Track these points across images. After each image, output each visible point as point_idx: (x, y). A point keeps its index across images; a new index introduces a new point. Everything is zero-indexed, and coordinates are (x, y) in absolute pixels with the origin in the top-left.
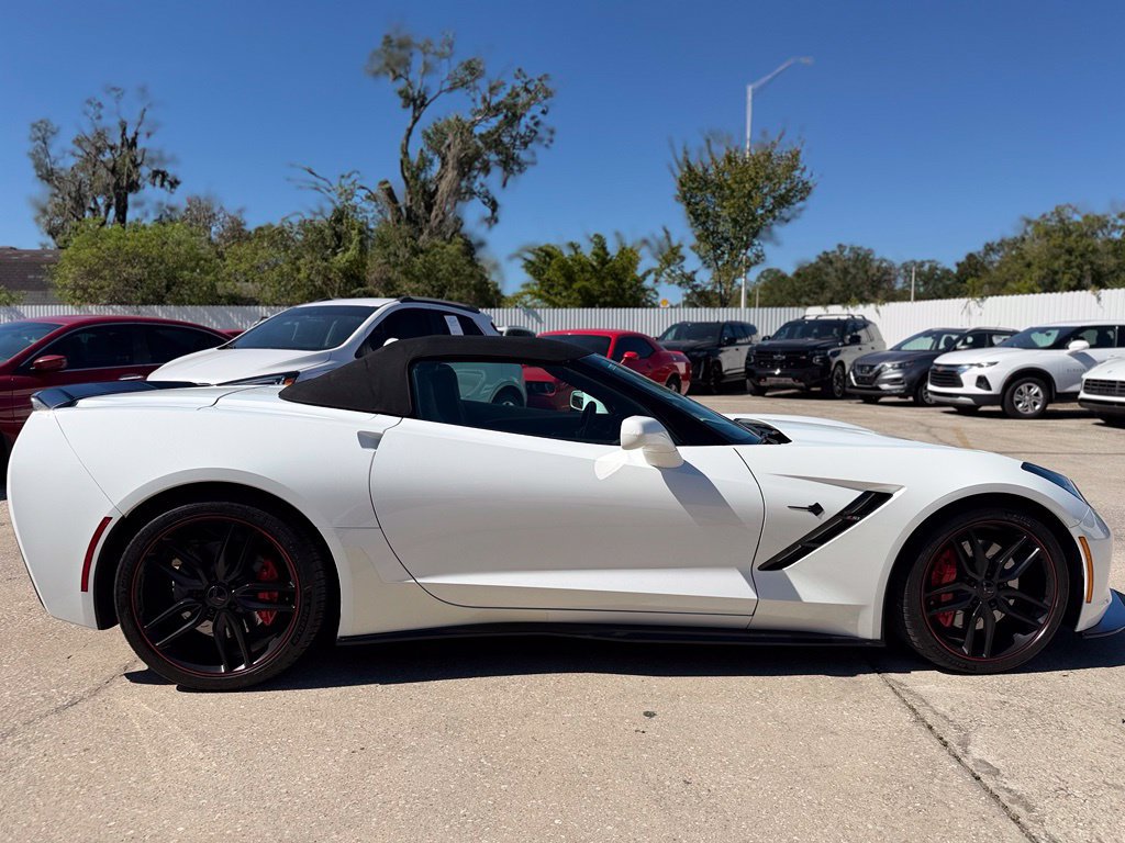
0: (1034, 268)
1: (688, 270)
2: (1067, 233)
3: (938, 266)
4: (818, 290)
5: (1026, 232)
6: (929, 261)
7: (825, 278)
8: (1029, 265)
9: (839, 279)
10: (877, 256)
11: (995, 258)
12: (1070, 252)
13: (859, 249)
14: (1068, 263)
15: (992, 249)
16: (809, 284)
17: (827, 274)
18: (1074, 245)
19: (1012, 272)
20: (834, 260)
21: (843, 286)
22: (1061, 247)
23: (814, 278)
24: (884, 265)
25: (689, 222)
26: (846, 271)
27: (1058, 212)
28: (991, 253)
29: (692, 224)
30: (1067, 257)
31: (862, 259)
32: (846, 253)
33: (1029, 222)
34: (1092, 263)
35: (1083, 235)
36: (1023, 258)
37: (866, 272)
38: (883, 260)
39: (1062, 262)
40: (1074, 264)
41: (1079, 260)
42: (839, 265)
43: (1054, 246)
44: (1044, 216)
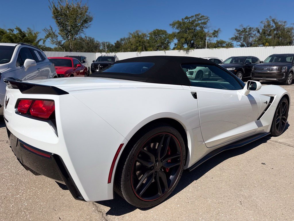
0: (133, 45)
1: (59, 40)
2: (139, 37)
3: (110, 43)
4: (81, 48)
5: (130, 36)
6: (108, 42)
7: (83, 45)
8: (132, 44)
9: (86, 46)
10: (96, 40)
11: (123, 42)
12: (140, 42)
13: (91, 38)
14: (140, 44)
15: (122, 40)
16: (79, 47)
17: (83, 44)
18: (141, 40)
19: (129, 46)
20: (84, 40)
21: (88, 48)
22: (138, 40)
23: (80, 45)
24: (97, 42)
25: (57, 25)
26: (88, 44)
27: (136, 32)
28: (122, 41)
29: (58, 26)
30: (139, 43)
31: (92, 41)
32: (87, 38)
33: (131, 34)
34: (144, 45)
35: (142, 38)
36: (130, 43)
37: (93, 44)
38: (97, 41)
39: (138, 44)
40: (141, 45)
41: (142, 44)
42: (86, 42)
43: (137, 40)
44: (134, 33)
